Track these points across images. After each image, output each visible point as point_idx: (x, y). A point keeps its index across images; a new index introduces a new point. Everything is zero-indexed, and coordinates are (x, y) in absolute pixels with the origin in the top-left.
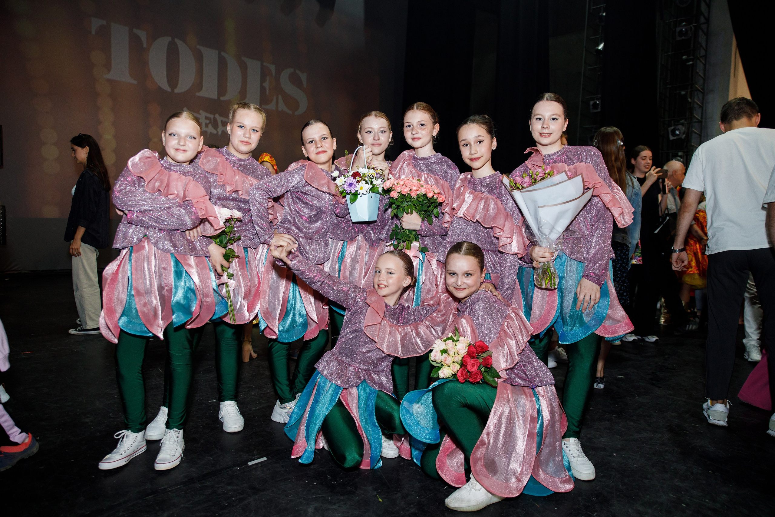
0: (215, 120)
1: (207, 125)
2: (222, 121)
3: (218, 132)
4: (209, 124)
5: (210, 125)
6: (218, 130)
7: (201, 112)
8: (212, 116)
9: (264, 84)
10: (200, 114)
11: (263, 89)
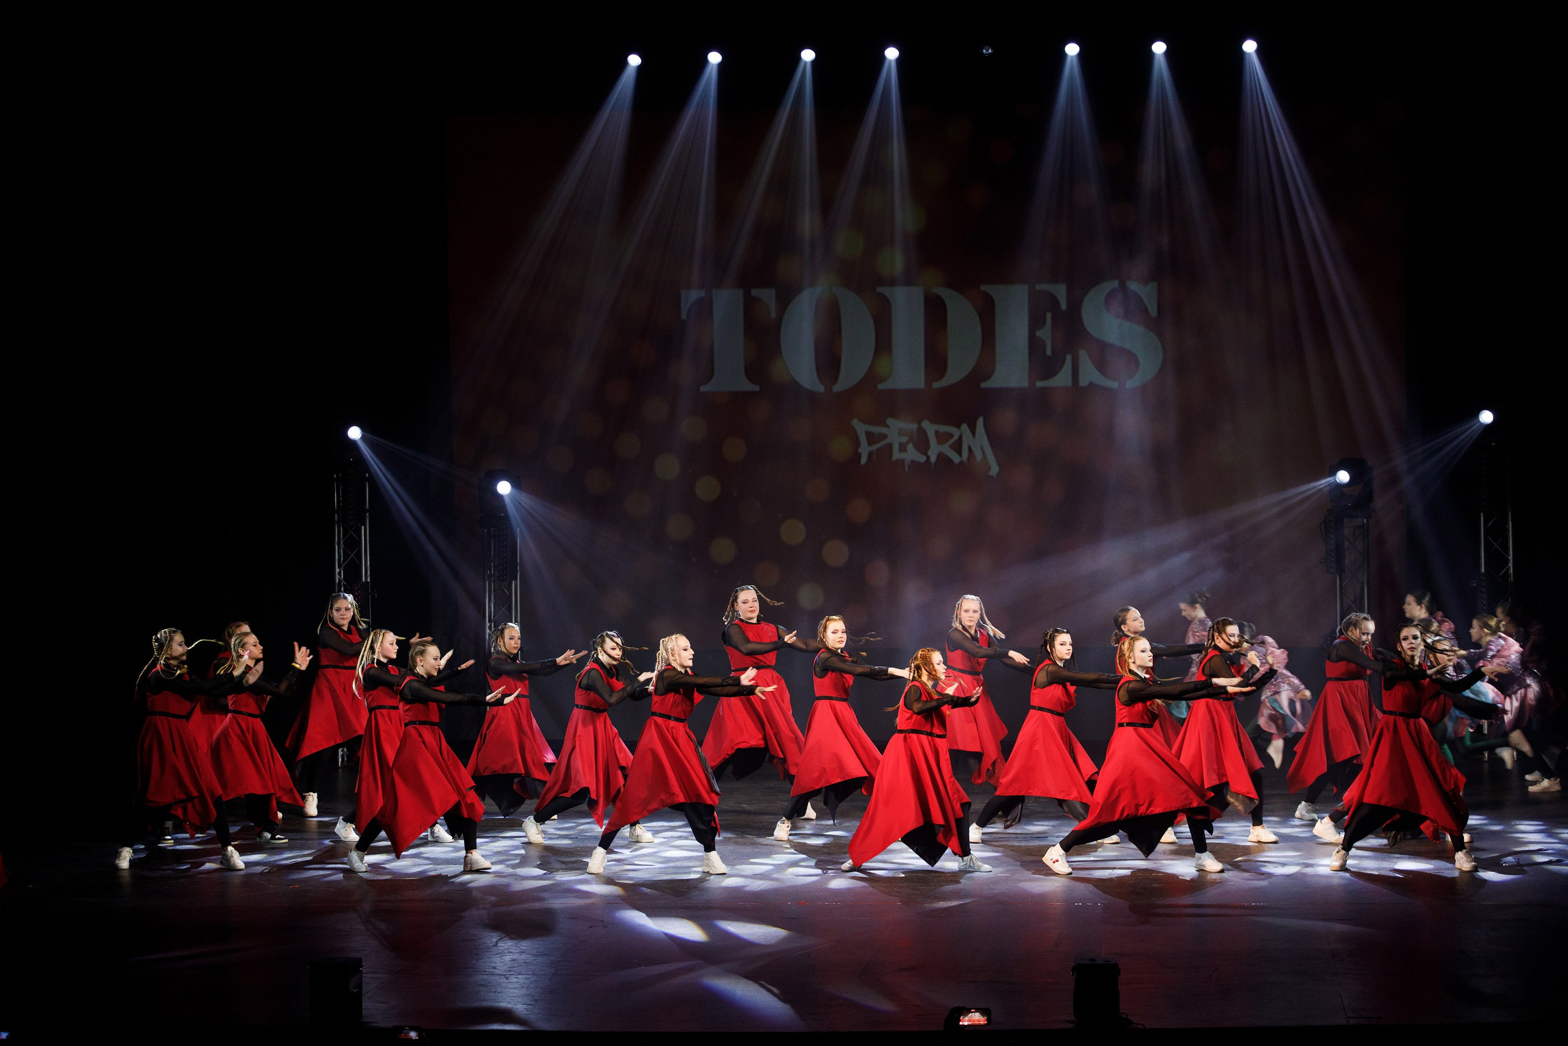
0: (922, 433)
1: (903, 448)
2: (937, 432)
3: (928, 458)
4: (907, 443)
5: (910, 447)
6: (929, 453)
7: (889, 421)
8: (914, 427)
9: (1039, 334)
10: (888, 427)
11: (1035, 345)
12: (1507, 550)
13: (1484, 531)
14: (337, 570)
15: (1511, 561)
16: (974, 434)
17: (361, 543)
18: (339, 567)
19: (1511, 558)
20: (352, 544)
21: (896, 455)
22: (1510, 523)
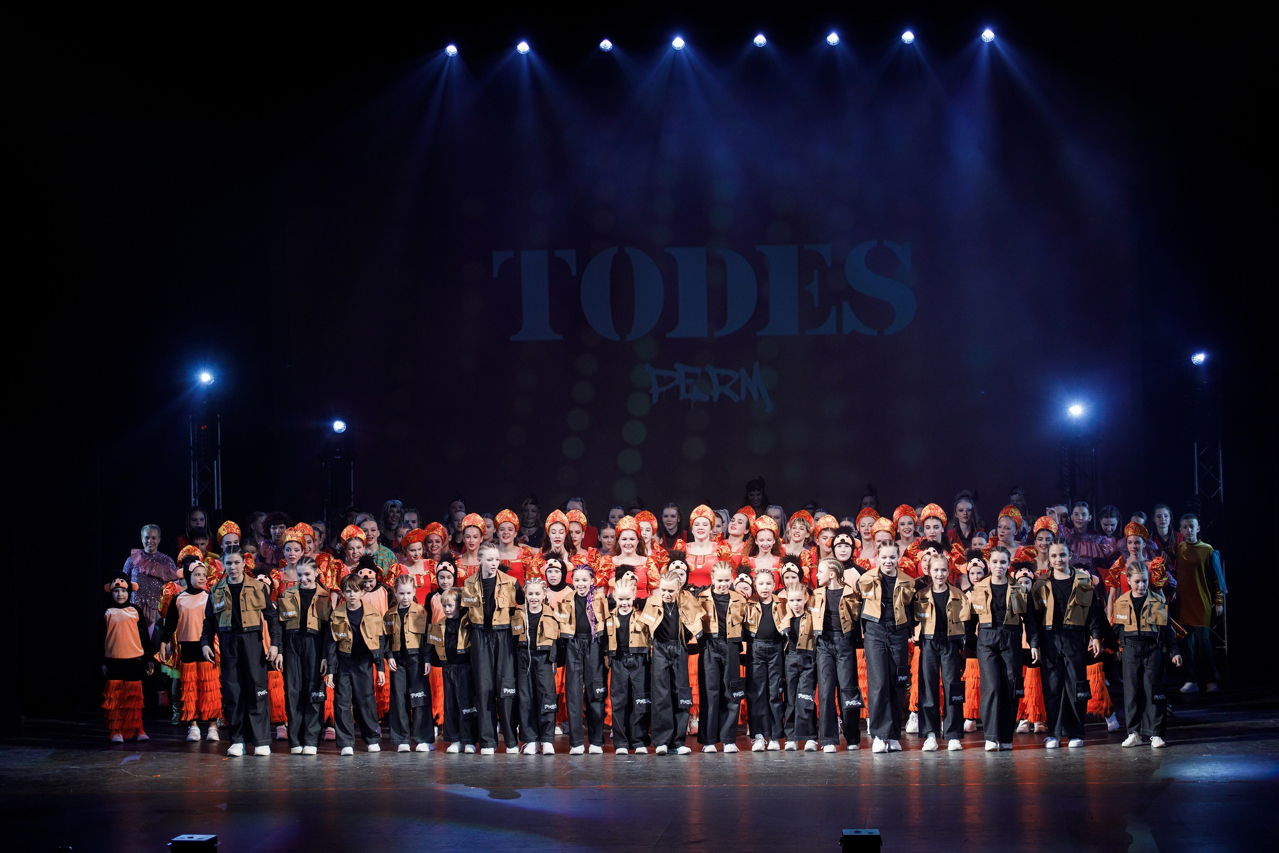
0: (706, 376)
1: (689, 389)
2: (718, 376)
3: (711, 398)
4: (693, 384)
5: (695, 388)
6: (712, 394)
7: (676, 365)
8: (698, 371)
10: (675, 370)
12: (1218, 475)
13: (1198, 459)
14: (193, 499)
15: (1222, 484)
16: (751, 377)
17: (214, 476)
18: (194, 497)
19: (1221, 482)
20: (206, 477)
21: (683, 395)
22: (1220, 451)
